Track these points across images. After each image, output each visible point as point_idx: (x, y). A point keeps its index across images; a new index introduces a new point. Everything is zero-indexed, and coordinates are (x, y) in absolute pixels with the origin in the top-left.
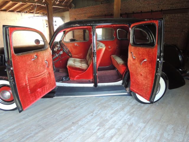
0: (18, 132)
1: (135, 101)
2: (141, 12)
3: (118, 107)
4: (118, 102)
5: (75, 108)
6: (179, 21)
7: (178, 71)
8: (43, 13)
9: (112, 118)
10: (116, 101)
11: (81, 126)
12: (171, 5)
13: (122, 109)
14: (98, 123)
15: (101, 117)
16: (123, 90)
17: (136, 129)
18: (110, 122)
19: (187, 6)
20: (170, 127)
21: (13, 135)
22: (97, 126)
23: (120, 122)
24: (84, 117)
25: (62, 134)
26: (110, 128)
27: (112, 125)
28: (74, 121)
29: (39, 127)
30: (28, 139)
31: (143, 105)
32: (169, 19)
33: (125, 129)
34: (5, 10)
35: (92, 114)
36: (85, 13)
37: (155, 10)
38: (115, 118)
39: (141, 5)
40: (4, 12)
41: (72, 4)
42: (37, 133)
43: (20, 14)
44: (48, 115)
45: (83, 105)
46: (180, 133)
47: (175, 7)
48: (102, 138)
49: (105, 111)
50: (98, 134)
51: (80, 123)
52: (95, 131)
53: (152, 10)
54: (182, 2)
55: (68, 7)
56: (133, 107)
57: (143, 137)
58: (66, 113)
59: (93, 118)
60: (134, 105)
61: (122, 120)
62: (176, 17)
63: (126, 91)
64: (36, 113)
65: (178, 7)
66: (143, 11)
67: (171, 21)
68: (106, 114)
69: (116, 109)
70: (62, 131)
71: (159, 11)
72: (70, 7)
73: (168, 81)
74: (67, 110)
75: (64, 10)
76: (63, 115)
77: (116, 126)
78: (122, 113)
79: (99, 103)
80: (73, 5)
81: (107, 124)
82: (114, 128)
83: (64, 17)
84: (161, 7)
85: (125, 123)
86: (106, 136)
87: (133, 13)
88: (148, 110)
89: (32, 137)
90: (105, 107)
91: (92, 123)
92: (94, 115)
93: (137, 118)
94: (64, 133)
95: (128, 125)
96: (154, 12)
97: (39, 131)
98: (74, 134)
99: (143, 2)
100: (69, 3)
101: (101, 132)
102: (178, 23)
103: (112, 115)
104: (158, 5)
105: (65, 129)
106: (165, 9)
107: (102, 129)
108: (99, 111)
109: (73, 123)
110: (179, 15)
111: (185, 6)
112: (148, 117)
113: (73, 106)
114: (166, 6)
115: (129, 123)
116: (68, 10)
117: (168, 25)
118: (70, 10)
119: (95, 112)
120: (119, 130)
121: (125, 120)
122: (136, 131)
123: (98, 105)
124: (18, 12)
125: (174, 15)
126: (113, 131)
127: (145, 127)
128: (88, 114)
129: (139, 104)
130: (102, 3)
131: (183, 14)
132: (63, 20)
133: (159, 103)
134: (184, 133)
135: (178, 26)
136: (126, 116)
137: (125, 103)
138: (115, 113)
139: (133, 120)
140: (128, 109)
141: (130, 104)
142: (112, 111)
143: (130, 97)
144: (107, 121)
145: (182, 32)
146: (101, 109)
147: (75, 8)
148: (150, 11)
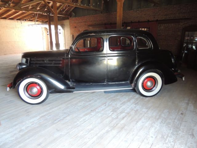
0: (49, 117)
1: (138, 96)
2: (139, 22)
3: (125, 100)
4: (124, 97)
5: (90, 101)
6: (172, 30)
7: (171, 70)
8: (43, 21)
9: (121, 107)
10: (122, 96)
11: (98, 112)
12: (165, 16)
13: (129, 101)
14: (112, 110)
15: (113, 107)
16: (129, 86)
17: (141, 112)
18: (121, 109)
19: (179, 17)
20: (166, 111)
21: (46, 120)
22: (111, 112)
23: (128, 109)
24: (100, 107)
25: (85, 117)
26: (121, 113)
27: (122, 111)
28: (92, 110)
29: (65, 114)
30: (59, 121)
31: (144, 98)
32: (164, 28)
33: (133, 113)
34: (5, 18)
35: (105, 105)
36: (85, 22)
37: (151, 20)
38: (124, 107)
39: (138, 16)
40: (4, 20)
41: (72, 12)
42: (65, 118)
43: (19, 21)
44: (69, 106)
45: (96, 99)
46: (173, 114)
47: (169, 18)
48: (117, 119)
49: (116, 103)
50: (113, 116)
51: (97, 110)
52: (110, 115)
53: (148, 20)
54: (174, 13)
55: (68, 16)
56: (137, 99)
57: (147, 117)
58: (84, 105)
59: (106, 107)
60: (138, 98)
61: (129, 108)
62: (170, 26)
63: (132, 86)
64: (59, 105)
65: (171, 18)
66: (140, 21)
67: (166, 30)
68: (116, 104)
69: (124, 101)
70: (84, 116)
71: (155, 21)
72: (70, 15)
73: (164, 79)
74: (84, 103)
75: (64, 19)
76: (82, 106)
77: (126, 112)
78: (129, 103)
79: (109, 98)
80: (74, 14)
81: (119, 110)
82: (124, 112)
83: (64, 25)
84: (156, 17)
85: (132, 109)
86: (119, 117)
87: (132, 22)
88: (149, 101)
89: (62, 120)
90: (114, 100)
91: (107, 110)
92: (107, 105)
93: (141, 106)
94: (86, 117)
95: (134, 110)
96: (150, 21)
97: (67, 116)
98: (94, 117)
99: (140, 13)
100: (69, 12)
101: (115, 115)
102: (172, 32)
103: (121, 105)
104: (154, 15)
105: (86, 114)
106: (160, 19)
107: (115, 114)
108: (110, 102)
109: (91, 110)
110: (172, 25)
111: (178, 17)
112: (150, 105)
113: (88, 100)
114: (161, 16)
115: (135, 109)
116: (68, 19)
117: (163, 34)
118: (70, 18)
119: (107, 103)
120: (128, 113)
121: (132, 107)
122: (141, 114)
123: (109, 99)
124: (17, 20)
125: (169, 25)
126: (124, 114)
127: (147, 111)
128: (102, 105)
129: (142, 97)
130: (101, 13)
131: (176, 24)
132: (63, 28)
133: (157, 97)
134: (176, 114)
135: (172, 34)
136: (132, 105)
137: (130, 97)
138: (124, 103)
139: (138, 107)
140: (133, 101)
141: (135, 98)
142: (121, 103)
143: (133, 93)
144: (118, 108)
145: (176, 39)
146: (112, 101)
147: (75, 16)
148: (147, 20)
